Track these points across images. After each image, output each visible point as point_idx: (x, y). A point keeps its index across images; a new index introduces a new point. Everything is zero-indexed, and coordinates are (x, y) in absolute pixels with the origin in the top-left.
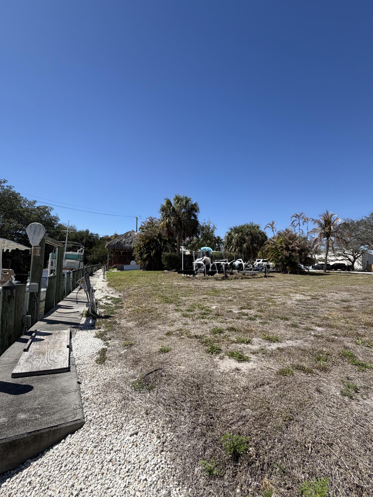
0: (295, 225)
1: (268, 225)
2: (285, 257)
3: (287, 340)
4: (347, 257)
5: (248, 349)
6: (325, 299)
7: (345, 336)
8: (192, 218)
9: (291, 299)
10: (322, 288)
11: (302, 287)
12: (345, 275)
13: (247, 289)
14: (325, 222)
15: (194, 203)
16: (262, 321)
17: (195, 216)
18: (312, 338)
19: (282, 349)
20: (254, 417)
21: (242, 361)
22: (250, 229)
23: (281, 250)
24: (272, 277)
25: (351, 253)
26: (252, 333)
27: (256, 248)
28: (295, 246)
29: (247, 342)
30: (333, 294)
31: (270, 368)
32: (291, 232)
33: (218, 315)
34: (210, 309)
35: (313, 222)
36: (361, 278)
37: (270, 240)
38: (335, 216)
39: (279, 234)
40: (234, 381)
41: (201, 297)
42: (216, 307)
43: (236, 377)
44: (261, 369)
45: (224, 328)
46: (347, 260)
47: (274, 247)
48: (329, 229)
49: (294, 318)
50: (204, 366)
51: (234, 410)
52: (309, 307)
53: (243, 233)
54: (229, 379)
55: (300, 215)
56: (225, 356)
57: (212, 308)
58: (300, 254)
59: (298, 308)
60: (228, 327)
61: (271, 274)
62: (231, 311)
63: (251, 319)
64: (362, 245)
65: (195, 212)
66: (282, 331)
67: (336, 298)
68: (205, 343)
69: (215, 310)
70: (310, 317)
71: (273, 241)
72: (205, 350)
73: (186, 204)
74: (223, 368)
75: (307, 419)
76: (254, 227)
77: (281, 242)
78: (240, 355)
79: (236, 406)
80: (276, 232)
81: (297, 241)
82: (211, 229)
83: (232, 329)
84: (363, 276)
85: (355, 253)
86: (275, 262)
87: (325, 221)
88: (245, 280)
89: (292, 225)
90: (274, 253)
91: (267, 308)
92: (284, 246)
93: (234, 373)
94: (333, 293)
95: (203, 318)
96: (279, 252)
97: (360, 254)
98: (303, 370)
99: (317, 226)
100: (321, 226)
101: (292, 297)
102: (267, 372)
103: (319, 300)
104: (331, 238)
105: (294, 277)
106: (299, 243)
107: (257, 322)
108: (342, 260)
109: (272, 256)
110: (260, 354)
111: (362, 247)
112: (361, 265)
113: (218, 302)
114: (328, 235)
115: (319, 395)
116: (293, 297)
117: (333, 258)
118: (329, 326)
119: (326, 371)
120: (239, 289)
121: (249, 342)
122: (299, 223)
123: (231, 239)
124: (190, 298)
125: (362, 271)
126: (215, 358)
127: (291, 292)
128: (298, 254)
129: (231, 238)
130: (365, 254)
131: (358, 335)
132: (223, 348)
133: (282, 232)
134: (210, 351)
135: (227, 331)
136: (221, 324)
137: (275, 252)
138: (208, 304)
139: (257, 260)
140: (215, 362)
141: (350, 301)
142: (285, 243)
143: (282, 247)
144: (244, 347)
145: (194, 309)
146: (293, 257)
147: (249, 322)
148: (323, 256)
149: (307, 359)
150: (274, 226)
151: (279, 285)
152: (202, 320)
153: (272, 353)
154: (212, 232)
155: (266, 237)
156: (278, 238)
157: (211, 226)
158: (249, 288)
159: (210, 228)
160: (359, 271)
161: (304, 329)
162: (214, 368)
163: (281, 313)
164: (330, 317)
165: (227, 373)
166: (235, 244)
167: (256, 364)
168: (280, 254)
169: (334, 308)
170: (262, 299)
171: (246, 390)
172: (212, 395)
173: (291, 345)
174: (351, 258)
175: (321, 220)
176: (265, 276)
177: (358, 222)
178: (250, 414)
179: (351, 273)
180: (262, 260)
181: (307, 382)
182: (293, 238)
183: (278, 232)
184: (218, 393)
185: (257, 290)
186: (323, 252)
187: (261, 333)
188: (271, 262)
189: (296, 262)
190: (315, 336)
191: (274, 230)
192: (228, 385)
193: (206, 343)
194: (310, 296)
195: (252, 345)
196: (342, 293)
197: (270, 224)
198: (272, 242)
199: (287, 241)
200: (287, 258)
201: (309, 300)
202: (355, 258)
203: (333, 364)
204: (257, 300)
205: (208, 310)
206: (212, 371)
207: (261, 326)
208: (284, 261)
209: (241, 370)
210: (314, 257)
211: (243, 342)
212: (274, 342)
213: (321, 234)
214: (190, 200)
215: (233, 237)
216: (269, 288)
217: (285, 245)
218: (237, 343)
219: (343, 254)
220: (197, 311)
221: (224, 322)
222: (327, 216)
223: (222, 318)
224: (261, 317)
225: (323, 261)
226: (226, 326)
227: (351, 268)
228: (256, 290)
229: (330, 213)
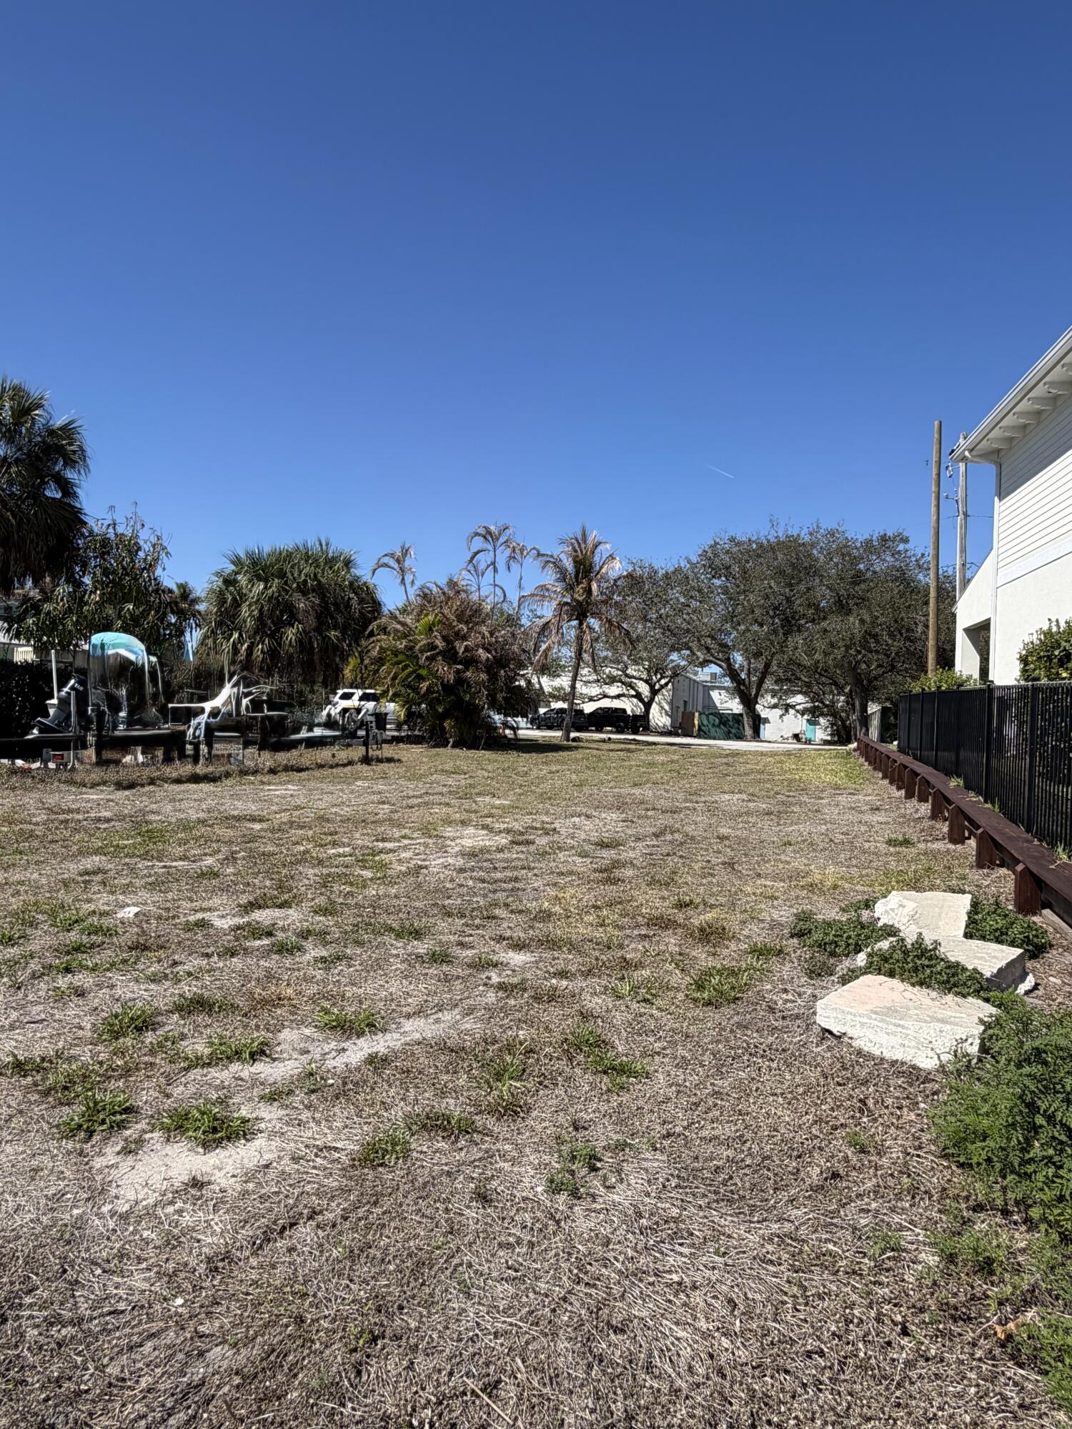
0: (482, 566)
1: (386, 560)
2: (442, 684)
3: (408, 1016)
4: (633, 688)
5: (255, 1082)
6: (553, 842)
7: (588, 974)
8: (48, 493)
9: (443, 849)
10: (550, 799)
11: (487, 799)
12: (621, 750)
13: (285, 817)
14: (576, 567)
15: (59, 422)
16: (325, 953)
17: (67, 488)
18: (491, 997)
19: (385, 1060)
20: (237, 1374)
21: (218, 1143)
22: (318, 566)
23: (427, 658)
24: (389, 760)
25: (644, 676)
26: (279, 1011)
27: (336, 648)
28: (477, 646)
29: (252, 1055)
30: (576, 819)
31: (329, 1148)
32: (465, 591)
33: (140, 947)
34: (106, 922)
35: (538, 563)
36: (662, 758)
37: (393, 617)
38: (606, 549)
39: (425, 596)
40: (172, 1242)
41: (72, 868)
42: (136, 909)
43: (187, 1220)
44: (293, 1159)
45: (161, 1004)
46: (633, 696)
47: (401, 645)
48: (585, 590)
49: (442, 925)
50: (43, 1201)
51: (159, 1371)
52: (498, 875)
53: (286, 583)
54: (153, 1236)
55: (500, 534)
56: (147, 1136)
57: (119, 916)
58: (493, 677)
59: (461, 886)
60: (181, 995)
61: (388, 751)
62: (202, 924)
63: (283, 949)
64: (673, 649)
65: (65, 464)
66: (395, 987)
67: (583, 836)
68: (63, 1092)
69: (130, 925)
70: (494, 918)
71: (399, 622)
72: (57, 1126)
73: (18, 423)
74: (131, 1195)
75: (430, 1315)
76: (331, 562)
77: (431, 630)
78: (216, 1119)
79: (170, 1352)
80: (415, 587)
81: (484, 629)
82: (141, 554)
83: (197, 1006)
84: (667, 752)
85: (656, 675)
86: (406, 702)
87: (577, 563)
88: (284, 776)
89: (470, 567)
90: (403, 670)
91: (350, 894)
92: (440, 644)
93: (179, 1205)
94: (580, 816)
95: (68, 970)
96: (420, 667)
97: (666, 680)
98: (445, 1129)
99: (549, 577)
100: (564, 580)
101: (448, 842)
102: (314, 1167)
103: (532, 848)
104: (592, 621)
105: (467, 758)
106: (492, 634)
107: (307, 957)
108: (618, 697)
109: (394, 678)
110: (299, 1098)
111: (674, 656)
112: (667, 714)
113: (152, 887)
114: (580, 611)
115: (481, 1211)
116: (453, 839)
117: (594, 691)
118: (548, 941)
119: (516, 1113)
120: (253, 819)
121: (263, 1053)
122: (493, 563)
123: (237, 604)
124: (17, 877)
125: (669, 734)
126: (100, 1154)
127: (448, 822)
128: (483, 676)
129: (234, 599)
130: (680, 677)
131: (626, 964)
132: (146, 1097)
133: (435, 589)
134: (80, 1126)
135: (176, 1017)
136: (152, 986)
137: (406, 667)
138: (102, 901)
139: (340, 692)
140: (100, 1171)
141: (621, 845)
142: (445, 633)
143: (432, 647)
144: (237, 1079)
145: (29, 931)
146: (469, 686)
147: (272, 962)
148: (564, 681)
149: (462, 1080)
150: (407, 563)
151: (411, 793)
152: (63, 982)
153: (345, 1084)
154: (150, 567)
155: (376, 606)
156: (422, 610)
157: (146, 539)
158: (296, 813)
159: (139, 549)
160: (662, 734)
161: (469, 966)
162: (90, 1205)
163: (400, 911)
164: (557, 909)
165: (150, 1213)
166: (250, 623)
167: (276, 1143)
168: (424, 672)
169: (571, 873)
170: (339, 855)
171: (220, 1264)
172: (64, 1332)
173: (417, 1036)
174: (644, 689)
175: (563, 557)
176: (366, 760)
177: (667, 576)
178: (225, 1364)
179: (638, 742)
180: (359, 693)
181: (449, 1174)
182: (471, 614)
183: (421, 589)
184: (95, 1314)
185: (328, 820)
186: (565, 667)
187: (314, 1002)
188: (392, 700)
189: (478, 706)
190: (501, 987)
191: (409, 578)
192: (144, 1265)
193: (66, 1088)
194: (508, 831)
195: (274, 1060)
196: (604, 815)
197: (392, 555)
198: (399, 627)
199: (450, 626)
200: (447, 688)
201: (500, 850)
202: (654, 692)
203: (540, 1083)
204: (320, 862)
205: (96, 930)
206: (80, 1217)
207: (319, 974)
208: (437, 699)
209: (209, 1183)
210: (537, 686)
211: (236, 1055)
212: (360, 1034)
213: (561, 605)
214: (39, 406)
215: (242, 595)
216: (370, 808)
217: (445, 638)
218: (209, 1064)
219: (623, 678)
220: (42, 939)
221: (166, 976)
222: (583, 546)
223: (159, 962)
224: (322, 936)
225: (564, 700)
226: (173, 995)
227: (639, 723)
228: (322, 819)
229: (593, 536)
